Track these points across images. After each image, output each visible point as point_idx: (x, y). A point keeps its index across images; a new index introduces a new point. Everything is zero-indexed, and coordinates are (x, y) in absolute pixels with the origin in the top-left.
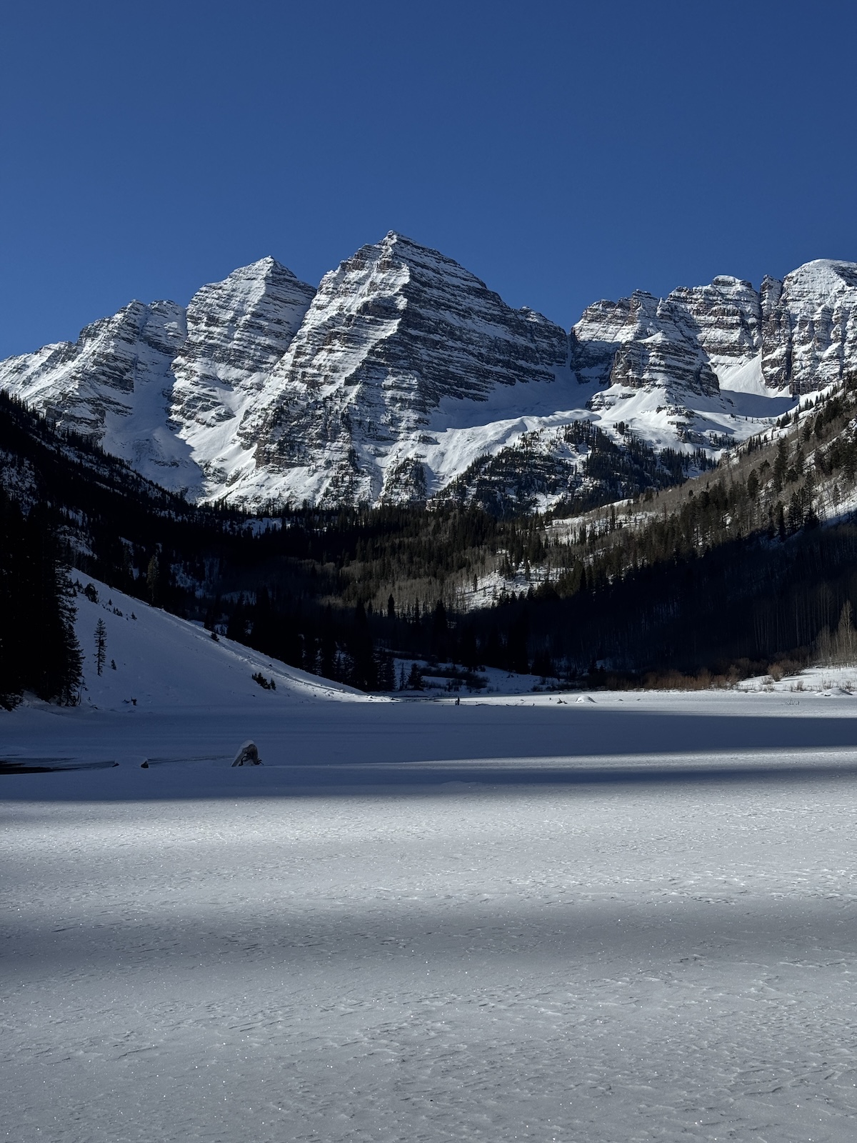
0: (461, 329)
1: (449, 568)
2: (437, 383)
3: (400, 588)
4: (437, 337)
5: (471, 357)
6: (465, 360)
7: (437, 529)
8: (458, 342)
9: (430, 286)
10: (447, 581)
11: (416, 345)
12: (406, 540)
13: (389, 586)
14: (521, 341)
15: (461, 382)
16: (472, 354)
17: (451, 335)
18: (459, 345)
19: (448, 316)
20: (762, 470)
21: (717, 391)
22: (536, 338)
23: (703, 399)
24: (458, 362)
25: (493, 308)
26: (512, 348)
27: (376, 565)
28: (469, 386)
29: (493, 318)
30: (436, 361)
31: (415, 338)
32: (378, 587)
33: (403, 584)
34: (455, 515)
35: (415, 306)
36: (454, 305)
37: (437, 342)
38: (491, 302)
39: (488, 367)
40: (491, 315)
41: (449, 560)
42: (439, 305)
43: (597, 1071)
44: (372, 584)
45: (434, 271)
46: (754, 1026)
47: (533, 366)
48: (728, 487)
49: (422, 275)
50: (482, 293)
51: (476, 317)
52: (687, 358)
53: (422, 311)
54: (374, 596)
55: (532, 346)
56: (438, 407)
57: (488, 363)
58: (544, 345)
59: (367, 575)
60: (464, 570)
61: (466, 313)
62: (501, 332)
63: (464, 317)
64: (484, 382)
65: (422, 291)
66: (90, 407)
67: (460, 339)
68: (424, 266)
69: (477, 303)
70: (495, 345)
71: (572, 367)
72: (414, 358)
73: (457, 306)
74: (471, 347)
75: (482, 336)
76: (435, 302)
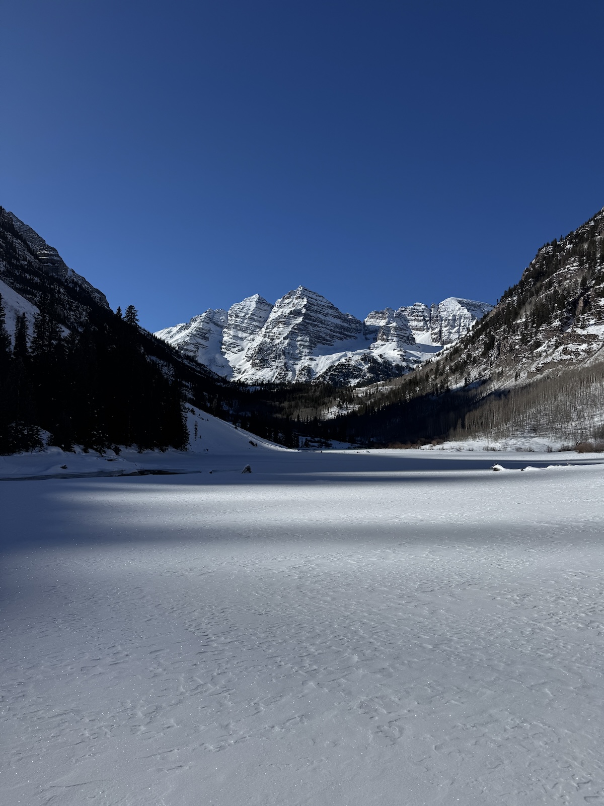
0: (324, 320)
1: (319, 405)
2: (315, 339)
3: (302, 411)
4: (316, 323)
6: (326, 331)
7: (315, 391)
9: (314, 305)
10: (319, 409)
11: (309, 326)
12: (304, 395)
14: (346, 325)
15: (324, 339)
16: (328, 329)
17: (321, 322)
18: (323, 326)
19: (320, 316)
20: (430, 372)
21: (415, 344)
22: (351, 324)
23: (410, 346)
24: (323, 332)
25: (336, 313)
26: (342, 327)
27: (293, 403)
28: (327, 340)
29: (336, 317)
30: (315, 331)
31: (309, 323)
32: (294, 411)
33: (303, 410)
34: (322, 386)
35: (309, 312)
36: (322, 312)
37: (316, 325)
38: (336, 311)
39: (334, 334)
41: (319, 402)
42: (316, 312)
43: (368, 583)
44: (292, 410)
45: (315, 300)
46: (425, 568)
47: (350, 334)
48: (418, 378)
49: (311, 301)
50: (332, 308)
51: (330, 316)
52: (404, 332)
53: (311, 314)
54: (293, 414)
55: (349, 326)
56: (316, 348)
57: (334, 332)
58: (354, 326)
59: (290, 407)
60: (324, 406)
61: (326, 315)
62: (339, 322)
64: (332, 339)
65: (311, 307)
66: (193, 346)
67: (324, 324)
68: (312, 298)
69: (331, 311)
70: (336, 326)
71: (363, 334)
72: (308, 330)
73: (324, 313)
74: (328, 327)
75: (332, 323)
76: (315, 310)
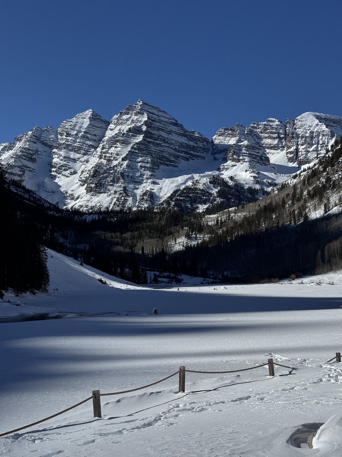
0: (168, 139)
1: (165, 235)
2: (158, 160)
3: (146, 243)
4: (158, 142)
5: (172, 150)
6: (169, 151)
7: (160, 219)
8: (167, 144)
9: (155, 121)
10: (165, 240)
11: (150, 145)
12: (148, 224)
13: (142, 242)
14: (192, 143)
15: (168, 160)
16: (172, 149)
17: (164, 141)
18: (167, 145)
19: (163, 134)
20: (287, 197)
21: (269, 164)
22: (197, 142)
23: (263, 167)
24: (167, 152)
25: (180, 130)
26: (188, 146)
27: (136, 233)
28: (171, 161)
29: (180, 134)
30: (158, 151)
31: (150, 142)
32: (137, 242)
33: (147, 241)
34: (167, 214)
35: (150, 129)
36: (165, 129)
37: (158, 144)
38: (180, 128)
39: (179, 154)
40: (180, 133)
41: (165, 231)
42: (159, 129)
44: (135, 241)
45: (157, 115)
47: (196, 153)
48: (274, 203)
49: (152, 117)
50: (176, 124)
51: (174, 134)
52: (257, 151)
53: (152, 131)
54: (136, 246)
55: (196, 145)
56: (159, 169)
57: (178, 152)
58: (200, 144)
59: (133, 238)
60: (171, 235)
61: (170, 132)
62: (183, 140)
63: (169, 134)
64: (177, 160)
65: (152, 124)
66: (19, 169)
67: (167, 143)
68: (153, 114)
69: (174, 128)
70: (181, 145)
71: (212, 154)
72: (149, 150)
73: (166, 129)
74: (172, 146)
75: (176, 141)
76: (158, 128)
